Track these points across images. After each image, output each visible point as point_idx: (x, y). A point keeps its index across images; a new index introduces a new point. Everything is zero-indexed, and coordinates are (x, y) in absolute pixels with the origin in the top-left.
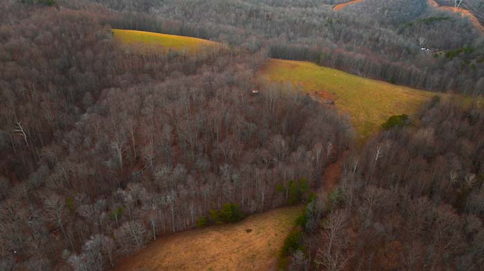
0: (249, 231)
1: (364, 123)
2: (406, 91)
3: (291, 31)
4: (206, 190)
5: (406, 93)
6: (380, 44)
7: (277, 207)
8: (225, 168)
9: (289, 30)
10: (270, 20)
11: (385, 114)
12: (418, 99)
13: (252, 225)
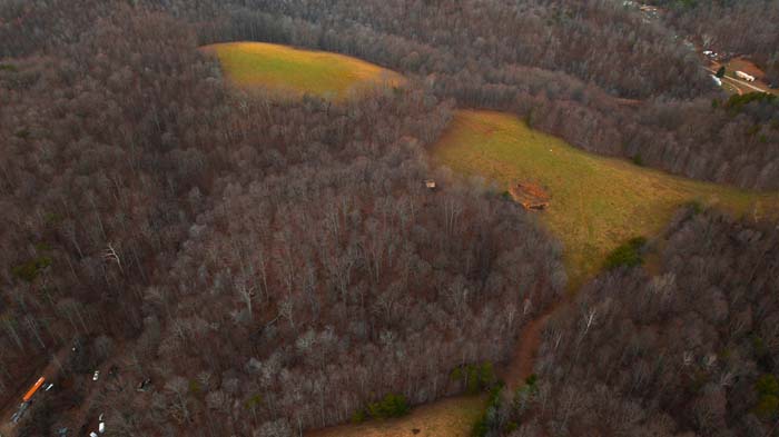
0: (416, 431)
1: (583, 247)
2: (655, 181)
3: (494, 32)
4: (363, 373)
5: (653, 185)
6: (635, 55)
7: (453, 396)
8: (387, 337)
9: (491, 31)
10: (461, 9)
11: (615, 231)
12: (669, 198)
13: (421, 422)
